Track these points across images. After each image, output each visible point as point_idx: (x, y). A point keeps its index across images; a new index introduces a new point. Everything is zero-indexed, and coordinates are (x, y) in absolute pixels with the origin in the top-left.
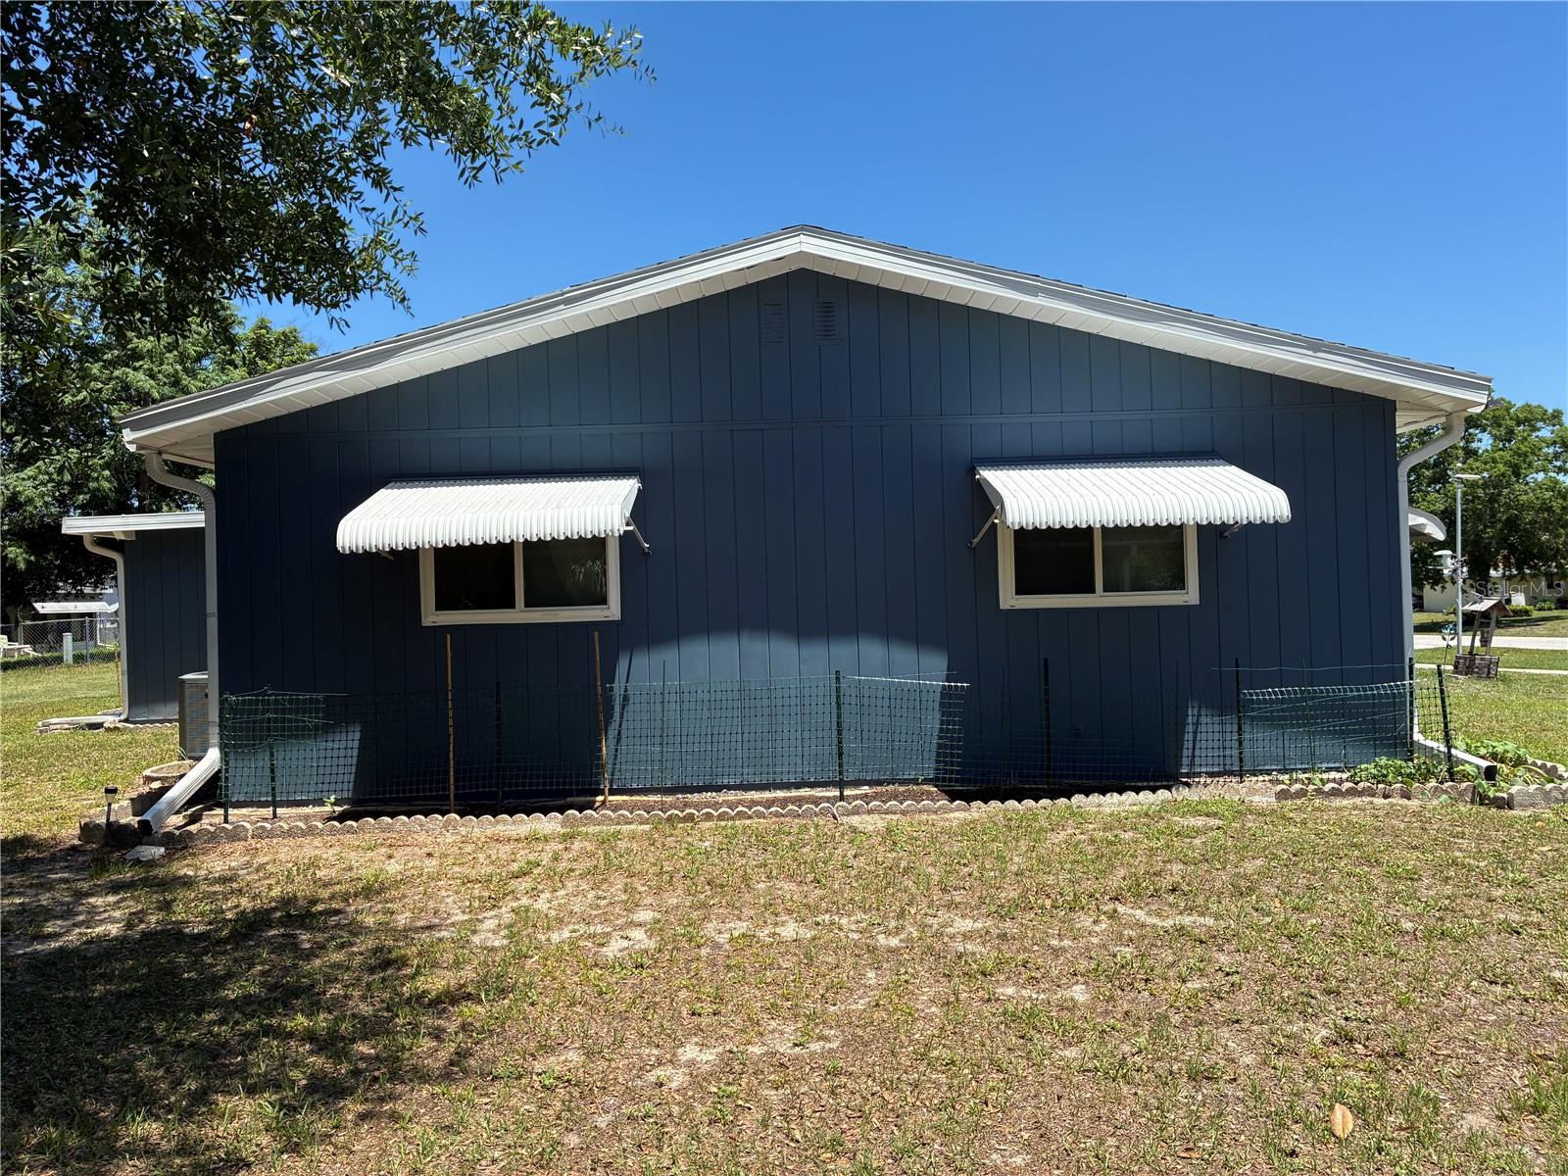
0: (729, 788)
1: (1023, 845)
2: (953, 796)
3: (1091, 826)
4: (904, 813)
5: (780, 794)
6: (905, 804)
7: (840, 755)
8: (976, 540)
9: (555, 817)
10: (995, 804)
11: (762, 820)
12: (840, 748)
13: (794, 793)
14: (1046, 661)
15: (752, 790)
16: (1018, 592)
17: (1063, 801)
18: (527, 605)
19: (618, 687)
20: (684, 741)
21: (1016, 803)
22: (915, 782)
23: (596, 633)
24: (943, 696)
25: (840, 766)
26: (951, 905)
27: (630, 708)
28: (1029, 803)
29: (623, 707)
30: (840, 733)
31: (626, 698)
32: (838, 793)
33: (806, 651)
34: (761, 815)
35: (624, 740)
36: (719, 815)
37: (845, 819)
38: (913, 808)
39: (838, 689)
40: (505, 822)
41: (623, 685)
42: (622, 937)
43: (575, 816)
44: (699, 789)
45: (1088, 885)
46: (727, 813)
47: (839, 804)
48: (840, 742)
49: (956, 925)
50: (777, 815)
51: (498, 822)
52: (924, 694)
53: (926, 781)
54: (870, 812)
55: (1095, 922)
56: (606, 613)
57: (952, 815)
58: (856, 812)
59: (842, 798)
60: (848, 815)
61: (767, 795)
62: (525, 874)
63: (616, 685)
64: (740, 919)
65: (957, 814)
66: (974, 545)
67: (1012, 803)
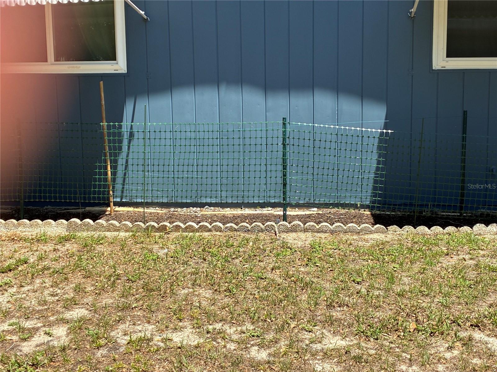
0: (210, 205)
1: (417, 267)
2: (378, 219)
3: (482, 252)
4: (332, 232)
5: (248, 211)
6: (334, 226)
7: (285, 185)
8: (413, 10)
9: (62, 223)
10: (408, 228)
11: (218, 233)
12: (285, 180)
13: (259, 211)
14: (465, 113)
15: (227, 207)
16: (448, 56)
17: (466, 229)
18: (57, 59)
19: (126, 124)
20: (176, 170)
21: (426, 229)
22: (355, 206)
23: (102, 82)
24: (380, 141)
25: (284, 193)
26: (330, 322)
27: (134, 142)
28: (437, 229)
29: (129, 143)
30: (285, 168)
31: (131, 135)
32: (282, 213)
33: (271, 101)
34: (219, 229)
35: (130, 167)
36: (186, 228)
37: (284, 235)
38: (340, 229)
39: (284, 133)
40: (25, 225)
41: (129, 124)
42: (46, 333)
43: (76, 223)
44: (187, 205)
45: (457, 310)
46: (192, 226)
47: (281, 223)
48: (285, 175)
49: (325, 341)
50: (231, 229)
51: (19, 225)
52: (365, 139)
53: (363, 207)
54: (305, 230)
55: (450, 348)
56: (115, 67)
57: (371, 236)
58: (294, 230)
59: (285, 217)
60: (287, 232)
61: (238, 212)
62: (10, 270)
63: (124, 124)
64: (149, 322)
65: (375, 236)
66: (413, 15)
67: (423, 229)
